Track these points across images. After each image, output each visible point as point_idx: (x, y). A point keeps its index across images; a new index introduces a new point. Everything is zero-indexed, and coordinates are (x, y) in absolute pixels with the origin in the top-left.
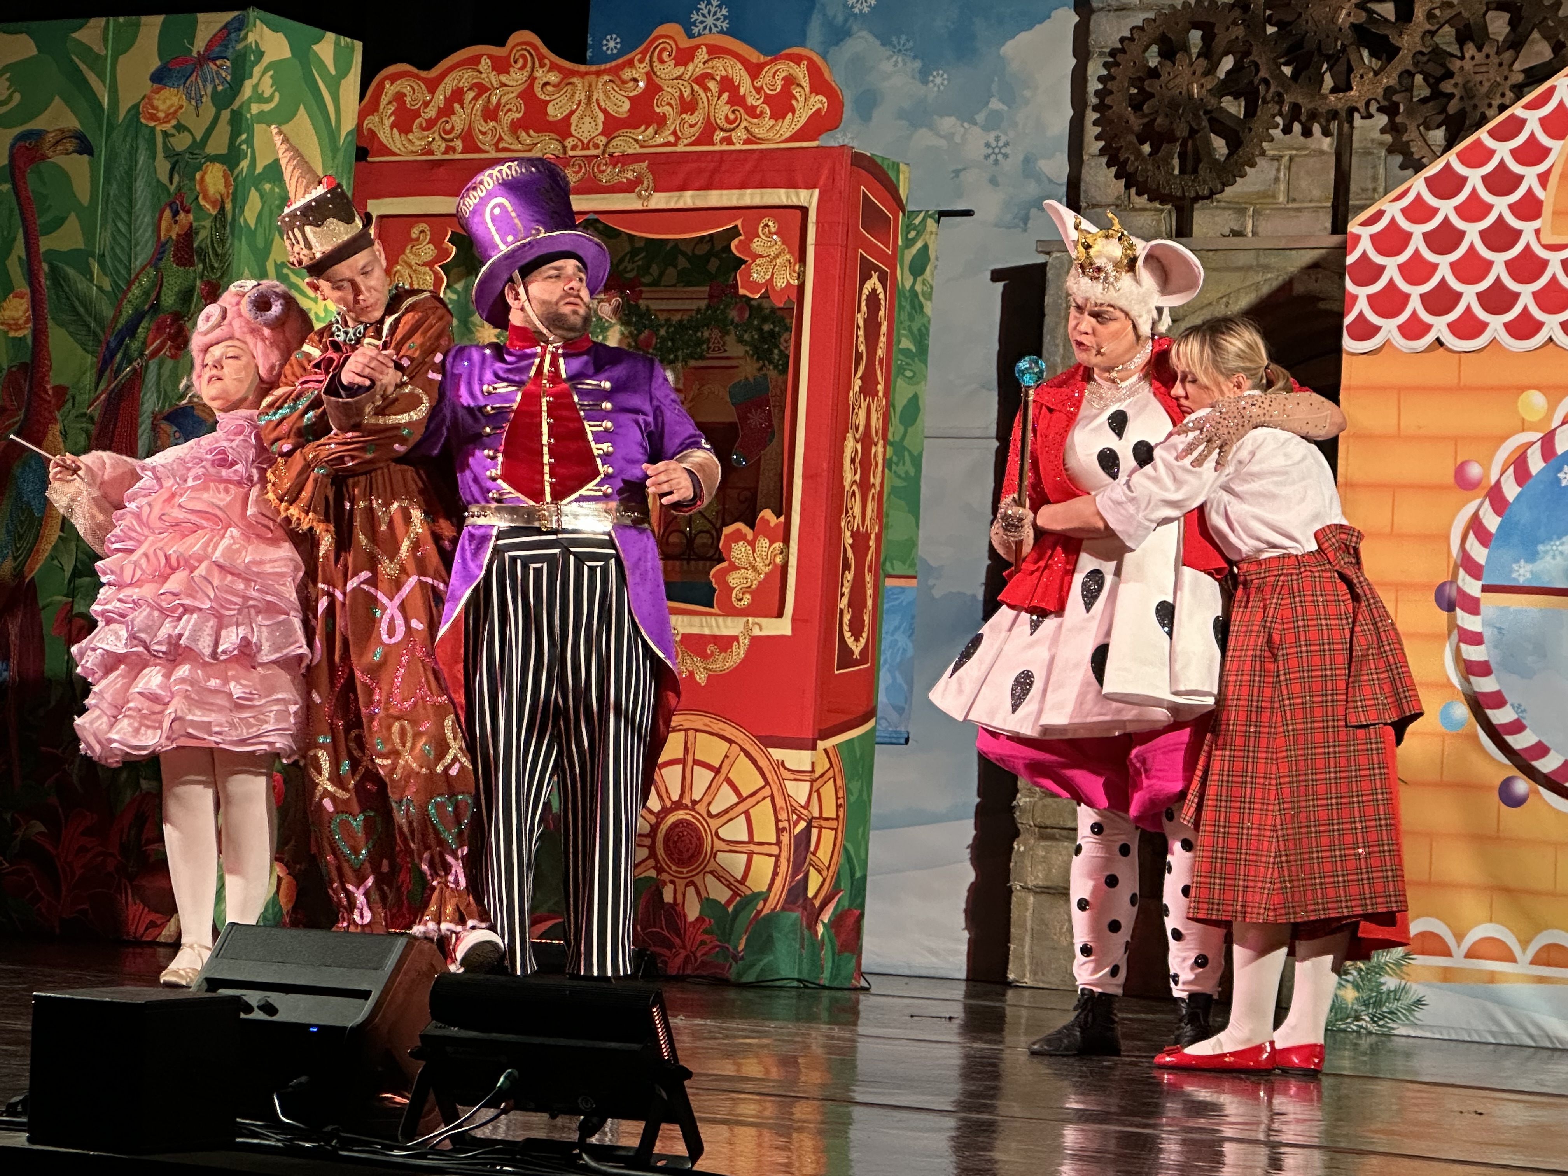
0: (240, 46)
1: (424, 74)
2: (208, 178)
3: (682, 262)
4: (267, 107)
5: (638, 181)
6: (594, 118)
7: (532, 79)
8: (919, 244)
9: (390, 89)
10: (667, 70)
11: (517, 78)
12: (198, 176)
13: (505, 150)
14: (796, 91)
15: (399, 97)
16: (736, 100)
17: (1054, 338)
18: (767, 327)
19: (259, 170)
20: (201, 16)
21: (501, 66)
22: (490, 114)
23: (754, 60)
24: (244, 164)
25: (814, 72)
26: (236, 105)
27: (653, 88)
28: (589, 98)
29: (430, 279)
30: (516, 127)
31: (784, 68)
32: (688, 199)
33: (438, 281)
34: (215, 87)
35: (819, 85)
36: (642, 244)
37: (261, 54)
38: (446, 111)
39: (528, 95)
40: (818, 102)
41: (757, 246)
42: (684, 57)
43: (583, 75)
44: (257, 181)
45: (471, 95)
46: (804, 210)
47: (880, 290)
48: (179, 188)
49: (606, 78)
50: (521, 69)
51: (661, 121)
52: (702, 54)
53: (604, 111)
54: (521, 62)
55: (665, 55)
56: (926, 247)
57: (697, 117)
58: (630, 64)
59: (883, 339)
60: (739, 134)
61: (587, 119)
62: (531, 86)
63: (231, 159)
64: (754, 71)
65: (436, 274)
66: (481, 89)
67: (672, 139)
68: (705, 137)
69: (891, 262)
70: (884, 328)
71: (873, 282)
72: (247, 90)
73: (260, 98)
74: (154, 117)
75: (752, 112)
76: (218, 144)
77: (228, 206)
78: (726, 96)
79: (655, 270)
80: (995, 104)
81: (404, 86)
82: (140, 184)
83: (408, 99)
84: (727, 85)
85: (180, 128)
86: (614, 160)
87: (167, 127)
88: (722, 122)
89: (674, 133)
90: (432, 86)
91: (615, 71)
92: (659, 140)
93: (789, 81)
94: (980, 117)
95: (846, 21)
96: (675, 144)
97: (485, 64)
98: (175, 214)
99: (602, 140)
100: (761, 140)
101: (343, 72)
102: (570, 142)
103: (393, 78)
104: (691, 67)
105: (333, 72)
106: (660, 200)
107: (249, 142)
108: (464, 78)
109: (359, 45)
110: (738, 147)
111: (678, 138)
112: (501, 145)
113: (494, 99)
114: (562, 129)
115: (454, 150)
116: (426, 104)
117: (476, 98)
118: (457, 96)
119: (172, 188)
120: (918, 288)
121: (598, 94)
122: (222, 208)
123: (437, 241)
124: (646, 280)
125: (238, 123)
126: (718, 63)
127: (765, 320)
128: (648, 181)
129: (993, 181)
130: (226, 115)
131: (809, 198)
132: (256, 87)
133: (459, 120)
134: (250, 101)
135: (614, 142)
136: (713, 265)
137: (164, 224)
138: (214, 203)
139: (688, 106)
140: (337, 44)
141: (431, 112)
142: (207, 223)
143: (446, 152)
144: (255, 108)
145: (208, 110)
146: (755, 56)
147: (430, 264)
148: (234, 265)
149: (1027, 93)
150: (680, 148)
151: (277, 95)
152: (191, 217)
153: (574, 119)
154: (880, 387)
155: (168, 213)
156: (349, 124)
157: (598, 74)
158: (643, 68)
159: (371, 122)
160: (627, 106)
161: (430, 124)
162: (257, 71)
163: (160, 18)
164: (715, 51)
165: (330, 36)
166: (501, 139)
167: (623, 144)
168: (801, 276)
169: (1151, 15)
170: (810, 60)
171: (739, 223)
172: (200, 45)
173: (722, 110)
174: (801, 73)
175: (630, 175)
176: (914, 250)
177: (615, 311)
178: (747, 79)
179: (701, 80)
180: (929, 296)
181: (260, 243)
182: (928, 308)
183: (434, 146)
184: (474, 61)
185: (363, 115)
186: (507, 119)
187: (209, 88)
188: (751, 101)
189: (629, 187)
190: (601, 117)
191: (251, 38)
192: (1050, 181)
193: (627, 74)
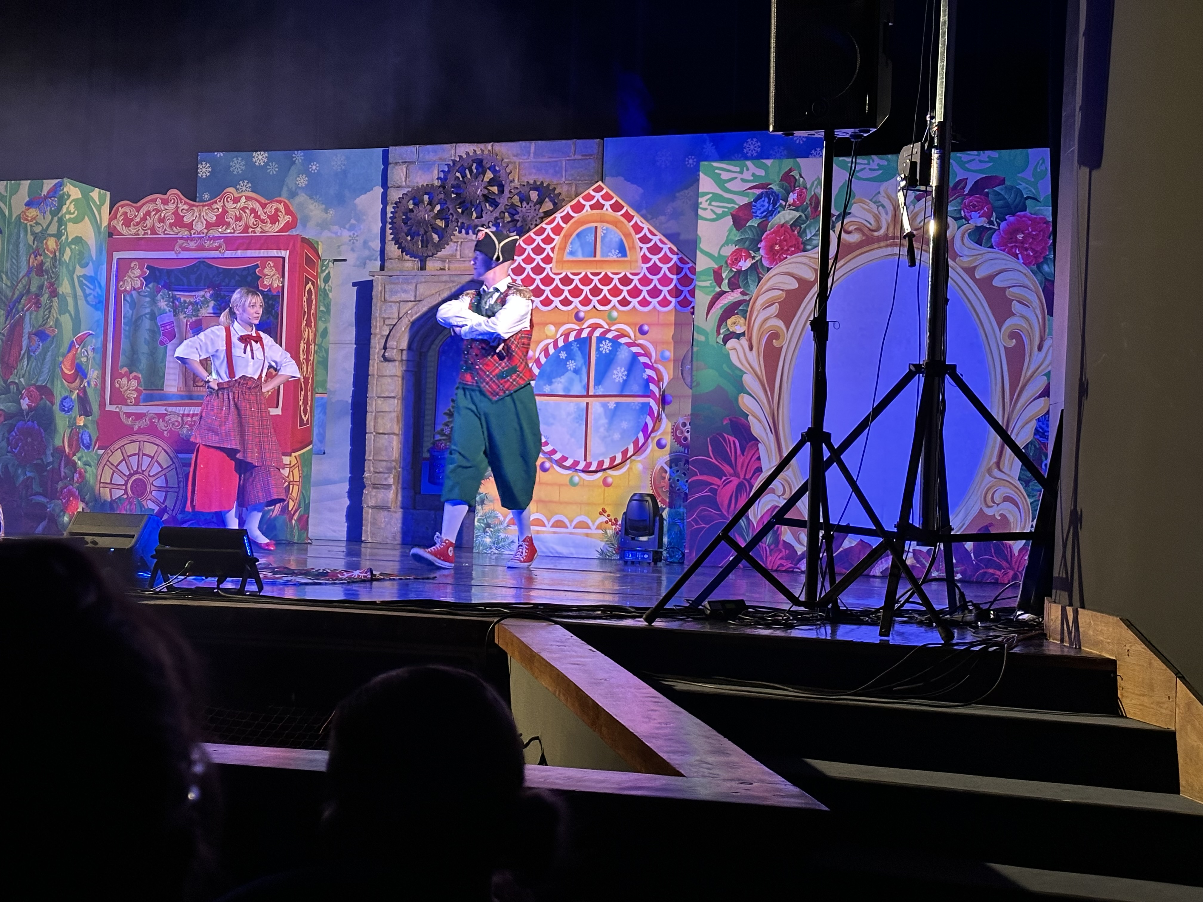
0: (61, 192)
1: (134, 205)
2: (49, 243)
3: (237, 278)
4: (72, 216)
5: (220, 246)
6: (202, 223)
7: (177, 207)
8: (327, 272)
9: (121, 210)
10: (230, 205)
11: (171, 207)
12: (44, 242)
13: (167, 234)
14: (280, 214)
15: (125, 214)
16: (257, 217)
17: (376, 307)
18: (270, 302)
19: (70, 240)
20: (44, 181)
21: (165, 202)
22: (162, 220)
23: (263, 202)
24: (64, 237)
25: (286, 207)
26: (59, 215)
27: (225, 212)
28: (200, 215)
29: (139, 282)
30: (171, 225)
31: (275, 205)
32: (239, 253)
33: (142, 284)
34: (51, 209)
35: (288, 212)
36: (220, 271)
37: (69, 196)
38: (144, 219)
39: (176, 213)
40: (288, 218)
41: (266, 271)
42: (236, 200)
43: (197, 206)
44: (69, 245)
45: (154, 213)
46: (284, 258)
47: (312, 288)
48: (37, 247)
49: (207, 208)
50: (174, 203)
51: (228, 224)
52: (243, 200)
53: (206, 220)
54: (173, 201)
55: (229, 199)
56: (329, 272)
57: (242, 223)
58: (216, 202)
59: (313, 307)
60: (258, 230)
61: (199, 223)
62: (177, 209)
63: (58, 235)
64: (264, 206)
65: (141, 281)
66: (158, 211)
67: (232, 231)
68: (246, 230)
69: (316, 278)
70: (314, 302)
71: (310, 285)
72: (64, 210)
73: (69, 213)
74: (27, 220)
75: (263, 221)
76: (53, 230)
77: (57, 254)
78: (253, 215)
79: (227, 280)
80: (353, 221)
81: (127, 209)
82: (21, 245)
83: (128, 215)
84: (253, 211)
85: (37, 223)
86: (210, 239)
87: (32, 223)
88: (251, 224)
89: (233, 229)
90: (138, 210)
91: (210, 205)
92: (229, 231)
93: (277, 210)
94: (347, 226)
95: (296, 190)
96: (234, 233)
97: (159, 201)
98: (36, 256)
99: (205, 231)
100: (267, 232)
101: (102, 203)
102: (193, 232)
103: (122, 206)
104: (239, 204)
105: (98, 203)
106: (228, 254)
107: (65, 229)
108: (151, 207)
109: (108, 193)
110: (258, 234)
111: (235, 231)
112: (166, 232)
113: (163, 215)
114: (190, 226)
115: (147, 233)
116: (136, 216)
117: (155, 214)
118: (148, 213)
119: (34, 247)
120: (327, 288)
121: (203, 214)
122: (55, 255)
123: (141, 268)
124: (224, 284)
125: (61, 222)
126: (249, 203)
127: (269, 300)
128: (224, 246)
129: (353, 250)
130: (56, 219)
131: (285, 254)
132: (68, 208)
133: (149, 222)
134: (66, 213)
135: (210, 232)
136: (249, 279)
137: (31, 261)
138: (51, 253)
139: (238, 219)
140: (100, 193)
141: (138, 219)
142: (49, 260)
143: (144, 235)
144: (67, 216)
145: (49, 217)
146: (263, 201)
147: (139, 277)
148: (60, 277)
149: (364, 217)
150: (235, 235)
151: (76, 212)
152: (42, 258)
153: (194, 223)
154: (313, 324)
155: (33, 256)
156: (105, 223)
157: (203, 206)
158: (221, 204)
159: (114, 222)
160: (215, 218)
161: (138, 224)
162: (68, 202)
163: (29, 181)
164: (248, 198)
165: (97, 190)
166: (165, 230)
167: (214, 233)
168: (283, 282)
169: (410, 190)
170: (285, 202)
171: (259, 263)
172: (45, 192)
173: (252, 220)
174: (281, 207)
175: (216, 244)
176: (325, 274)
177: (211, 296)
178: (261, 209)
179: (243, 209)
180: (330, 291)
181: (71, 268)
182: (330, 295)
183: (139, 232)
184: (154, 201)
185: (110, 220)
186: (168, 223)
187: (49, 209)
188: (262, 217)
189: (217, 249)
190: (205, 222)
191: (65, 190)
192: (373, 250)
193: (215, 206)
